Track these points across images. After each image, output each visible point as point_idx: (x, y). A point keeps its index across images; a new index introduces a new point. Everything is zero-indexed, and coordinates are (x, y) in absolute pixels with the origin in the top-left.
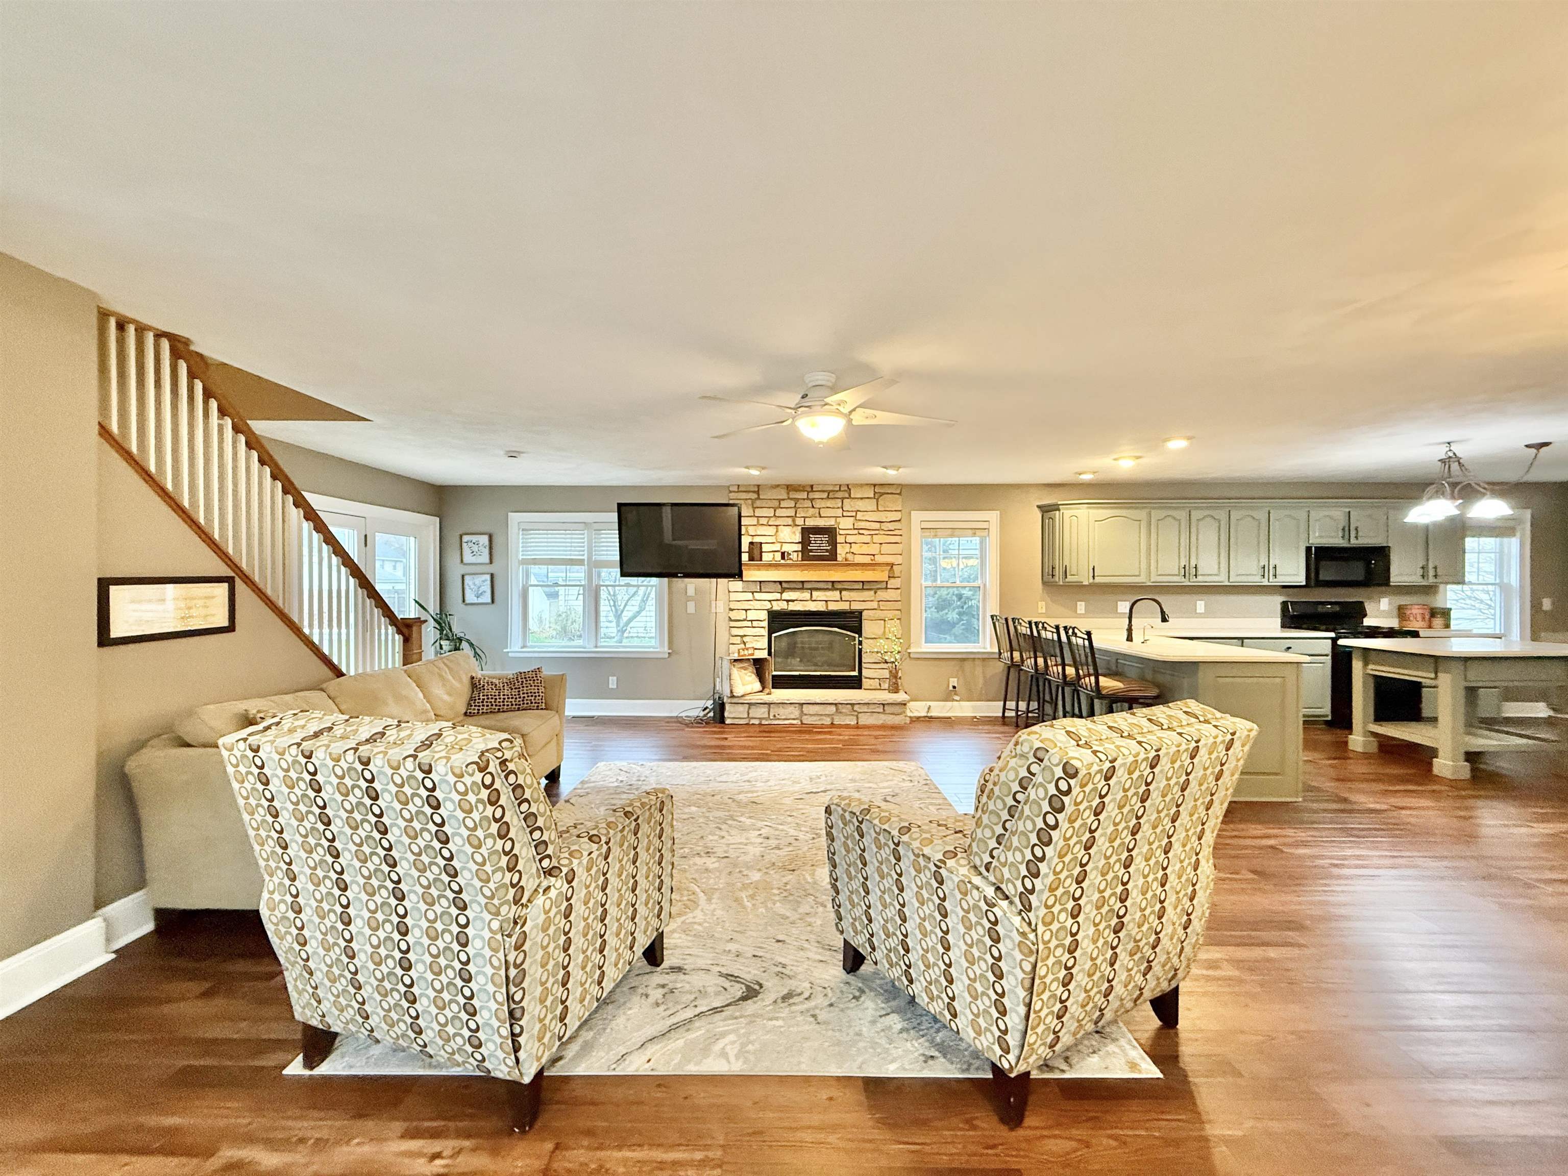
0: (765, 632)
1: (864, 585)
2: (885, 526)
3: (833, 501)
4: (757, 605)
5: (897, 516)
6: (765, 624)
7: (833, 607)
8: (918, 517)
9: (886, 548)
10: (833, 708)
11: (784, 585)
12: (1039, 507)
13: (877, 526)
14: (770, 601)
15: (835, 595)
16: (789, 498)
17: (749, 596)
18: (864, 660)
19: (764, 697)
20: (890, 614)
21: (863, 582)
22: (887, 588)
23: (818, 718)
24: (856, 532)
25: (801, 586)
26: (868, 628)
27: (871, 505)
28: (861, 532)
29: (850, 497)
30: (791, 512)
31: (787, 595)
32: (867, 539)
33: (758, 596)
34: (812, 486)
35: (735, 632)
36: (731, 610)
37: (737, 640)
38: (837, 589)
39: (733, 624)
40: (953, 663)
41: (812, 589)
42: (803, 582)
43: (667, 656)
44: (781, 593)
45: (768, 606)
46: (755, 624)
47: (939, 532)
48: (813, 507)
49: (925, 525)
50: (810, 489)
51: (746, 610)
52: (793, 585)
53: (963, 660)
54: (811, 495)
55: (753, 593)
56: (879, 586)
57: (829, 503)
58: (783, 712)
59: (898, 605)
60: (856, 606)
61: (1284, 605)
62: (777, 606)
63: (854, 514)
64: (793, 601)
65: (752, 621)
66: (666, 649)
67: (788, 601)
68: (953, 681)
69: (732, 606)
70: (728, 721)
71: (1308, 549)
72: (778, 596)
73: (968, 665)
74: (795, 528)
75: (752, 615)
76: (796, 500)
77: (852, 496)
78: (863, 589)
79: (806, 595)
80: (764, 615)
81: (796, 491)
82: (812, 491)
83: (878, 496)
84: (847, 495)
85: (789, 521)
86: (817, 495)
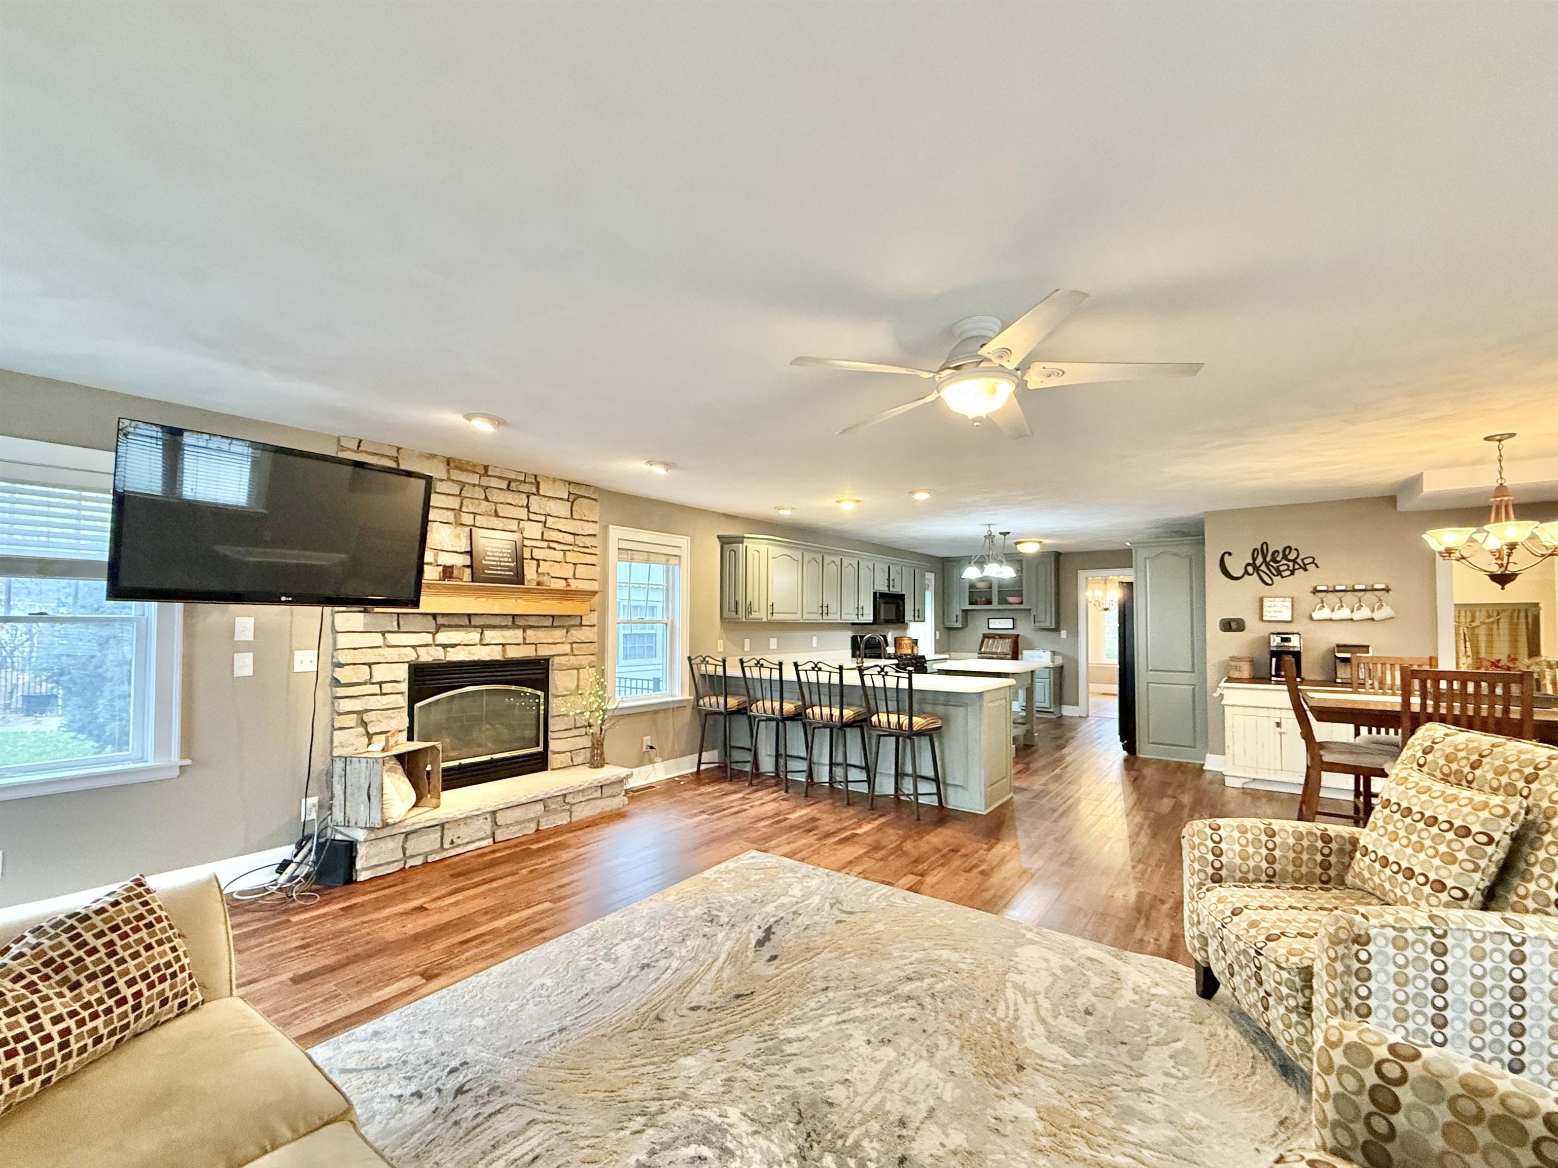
0: (403, 701)
1: (555, 621)
2: (580, 541)
3: (516, 495)
4: (392, 654)
5: (590, 529)
6: (404, 687)
7: (514, 653)
8: (615, 532)
9: (581, 571)
10: (540, 807)
11: (440, 620)
12: (719, 537)
13: (569, 539)
14: (414, 647)
15: (515, 635)
16: (449, 479)
17: (377, 639)
18: (551, 728)
19: (426, 815)
20: (584, 661)
21: (553, 616)
22: (581, 625)
23: (518, 827)
24: (545, 544)
25: (467, 621)
26: (559, 681)
27: (562, 509)
28: (552, 545)
29: (538, 493)
30: (454, 503)
31: (443, 637)
32: (559, 556)
33: (392, 639)
34: (486, 468)
35: (345, 705)
36: (340, 665)
37: (351, 720)
38: (519, 627)
39: (341, 692)
40: (647, 717)
41: (483, 628)
42: (469, 616)
43: (177, 772)
44: (434, 635)
45: (411, 655)
46: (387, 688)
47: (637, 556)
48: (486, 499)
49: (624, 545)
50: (482, 472)
51: (370, 665)
52: (455, 621)
53: (656, 712)
54: (485, 481)
55: (383, 633)
56: (572, 623)
57: (510, 498)
58: (465, 833)
59: (594, 648)
60: (543, 652)
61: (854, 639)
62: (427, 656)
63: (543, 518)
64: (454, 646)
65: (380, 684)
66: (175, 758)
67: (445, 646)
68: (648, 740)
69: (342, 657)
70: (362, 876)
71: (875, 594)
72: (428, 638)
73: (660, 717)
74: (459, 529)
75: (380, 673)
76: (463, 485)
77: (541, 492)
78: (553, 626)
79: (474, 636)
80: (402, 672)
81: (461, 469)
82: (486, 474)
83: (572, 499)
84: (534, 491)
85: (450, 516)
86: (494, 483)
